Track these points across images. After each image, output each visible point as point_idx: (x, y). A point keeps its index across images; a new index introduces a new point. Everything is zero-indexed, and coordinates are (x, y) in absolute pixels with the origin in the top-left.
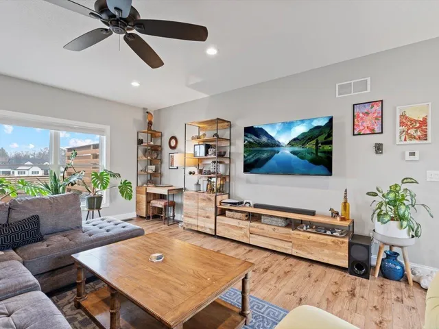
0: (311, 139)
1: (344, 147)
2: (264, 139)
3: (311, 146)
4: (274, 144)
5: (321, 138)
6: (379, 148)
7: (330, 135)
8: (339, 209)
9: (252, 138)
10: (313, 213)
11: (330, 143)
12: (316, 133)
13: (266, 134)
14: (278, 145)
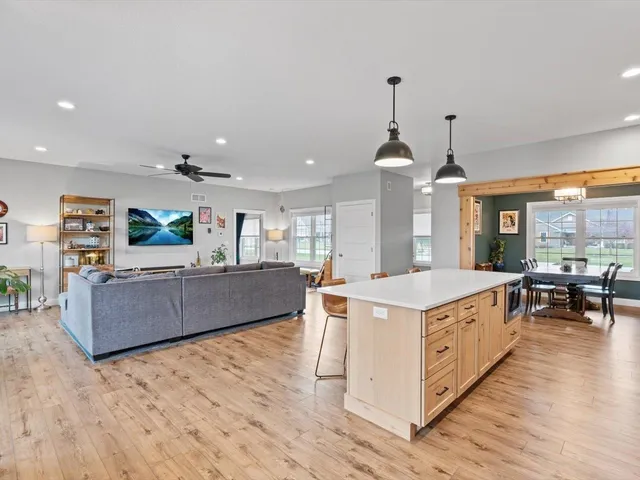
0: (182, 223)
1: (198, 229)
2: (148, 220)
3: (181, 227)
4: (156, 224)
5: (187, 224)
6: (209, 231)
7: (192, 222)
8: (195, 262)
9: (137, 218)
10: (183, 267)
11: (192, 226)
12: (185, 220)
13: (150, 216)
14: (160, 225)
